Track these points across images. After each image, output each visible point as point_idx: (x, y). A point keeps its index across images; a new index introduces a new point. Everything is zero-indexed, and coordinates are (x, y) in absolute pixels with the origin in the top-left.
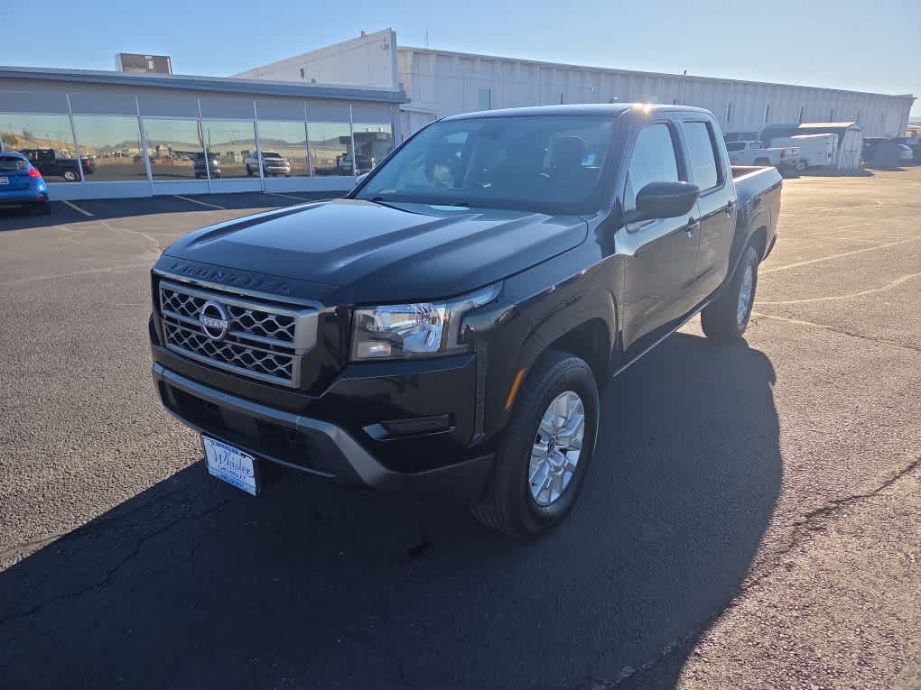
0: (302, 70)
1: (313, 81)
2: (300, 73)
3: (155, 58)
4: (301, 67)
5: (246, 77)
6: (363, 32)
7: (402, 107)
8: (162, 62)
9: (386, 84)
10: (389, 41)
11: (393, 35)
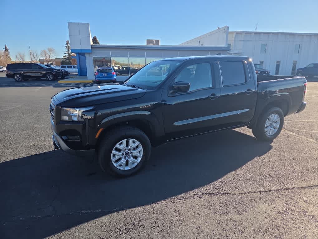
0: (199, 41)
1: (202, 44)
2: (198, 42)
3: (156, 40)
4: (199, 40)
5: (183, 45)
6: (218, 28)
7: (228, 52)
8: (158, 42)
9: (223, 44)
10: (226, 30)
11: (228, 28)
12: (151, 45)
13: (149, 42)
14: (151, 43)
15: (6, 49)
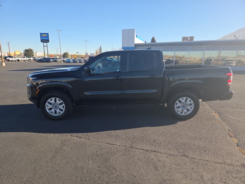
1: (237, 38)
2: (234, 36)
3: (190, 37)
12: (186, 41)
13: (184, 38)
14: (186, 40)
15: (100, 48)
